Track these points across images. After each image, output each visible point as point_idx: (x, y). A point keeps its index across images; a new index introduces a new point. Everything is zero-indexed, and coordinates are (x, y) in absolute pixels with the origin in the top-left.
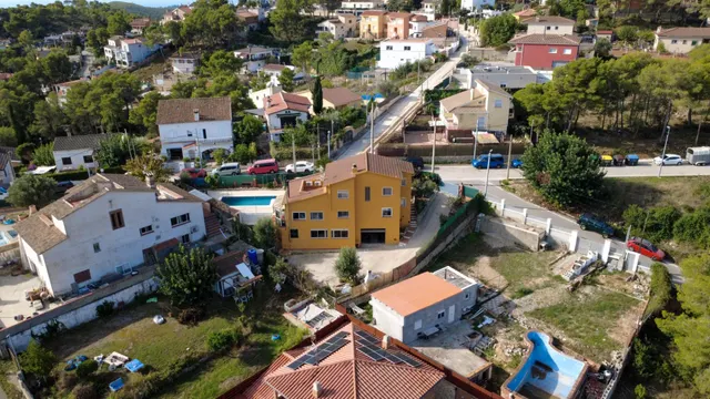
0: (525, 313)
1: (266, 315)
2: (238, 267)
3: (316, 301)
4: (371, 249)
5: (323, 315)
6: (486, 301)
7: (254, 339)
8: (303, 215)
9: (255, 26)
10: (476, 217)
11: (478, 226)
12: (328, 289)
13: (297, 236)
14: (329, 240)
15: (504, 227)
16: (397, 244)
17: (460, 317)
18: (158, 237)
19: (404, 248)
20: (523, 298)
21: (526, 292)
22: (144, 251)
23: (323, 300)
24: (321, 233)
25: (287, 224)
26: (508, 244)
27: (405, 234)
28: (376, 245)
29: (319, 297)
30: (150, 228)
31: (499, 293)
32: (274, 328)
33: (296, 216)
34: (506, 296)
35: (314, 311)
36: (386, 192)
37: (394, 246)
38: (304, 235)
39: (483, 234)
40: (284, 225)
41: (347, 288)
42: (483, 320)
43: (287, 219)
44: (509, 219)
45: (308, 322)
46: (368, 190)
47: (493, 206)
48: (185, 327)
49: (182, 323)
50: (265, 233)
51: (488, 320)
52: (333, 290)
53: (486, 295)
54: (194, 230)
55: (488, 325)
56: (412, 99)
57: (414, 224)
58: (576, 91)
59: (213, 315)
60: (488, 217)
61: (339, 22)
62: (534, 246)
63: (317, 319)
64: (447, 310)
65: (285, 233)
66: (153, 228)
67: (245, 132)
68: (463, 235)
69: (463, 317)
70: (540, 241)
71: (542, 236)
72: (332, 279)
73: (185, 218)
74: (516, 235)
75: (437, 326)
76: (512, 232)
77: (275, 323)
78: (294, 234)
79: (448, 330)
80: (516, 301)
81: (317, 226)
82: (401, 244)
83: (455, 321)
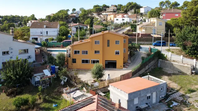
0: (196, 100)
1: (53, 95)
2: (44, 71)
3: (80, 89)
4: (110, 70)
5: (83, 95)
6: (172, 94)
7: (43, 106)
8: (78, 52)
9: (75, 18)
10: (158, 61)
11: (159, 65)
12: (87, 84)
13: (75, 62)
14: (90, 65)
15: (172, 64)
16: (122, 69)
17: (159, 101)
18: (11, 58)
19: (125, 70)
20: (192, 94)
21: (193, 91)
22: (3, 63)
23: (84, 88)
24: (87, 62)
25: (71, 56)
26: (175, 72)
27: (125, 65)
28: (112, 69)
29: (82, 87)
30: (7, 53)
31: (177, 91)
32: (56, 101)
33: (76, 52)
34: (182, 92)
35: (78, 93)
36: (117, 42)
37: (121, 69)
38: (79, 62)
39: (162, 68)
40: (70, 56)
41: (97, 84)
42: (172, 103)
43: (71, 54)
44: (174, 61)
45: (74, 98)
46: (108, 41)
47: (165, 56)
48: (8, 97)
49: (8, 95)
50: (60, 59)
51: (175, 104)
52: (90, 84)
53: (171, 92)
54: (29, 57)
55: (176, 106)
56: (126, 30)
57: (129, 61)
58: (192, 18)
59: (26, 93)
60: (163, 61)
61: (101, 17)
62: (189, 72)
63: (79, 97)
64: (152, 94)
65: (70, 60)
66: (9, 53)
67: (62, 33)
68: (152, 67)
69: (160, 102)
70: (192, 70)
71: (192, 68)
72: (90, 80)
73: (26, 51)
74: (179, 68)
75: (147, 104)
76: (176, 67)
77: (57, 99)
78: (74, 61)
79: (153, 107)
80: (188, 95)
81: (85, 57)
82: (124, 69)
83: (156, 103)
